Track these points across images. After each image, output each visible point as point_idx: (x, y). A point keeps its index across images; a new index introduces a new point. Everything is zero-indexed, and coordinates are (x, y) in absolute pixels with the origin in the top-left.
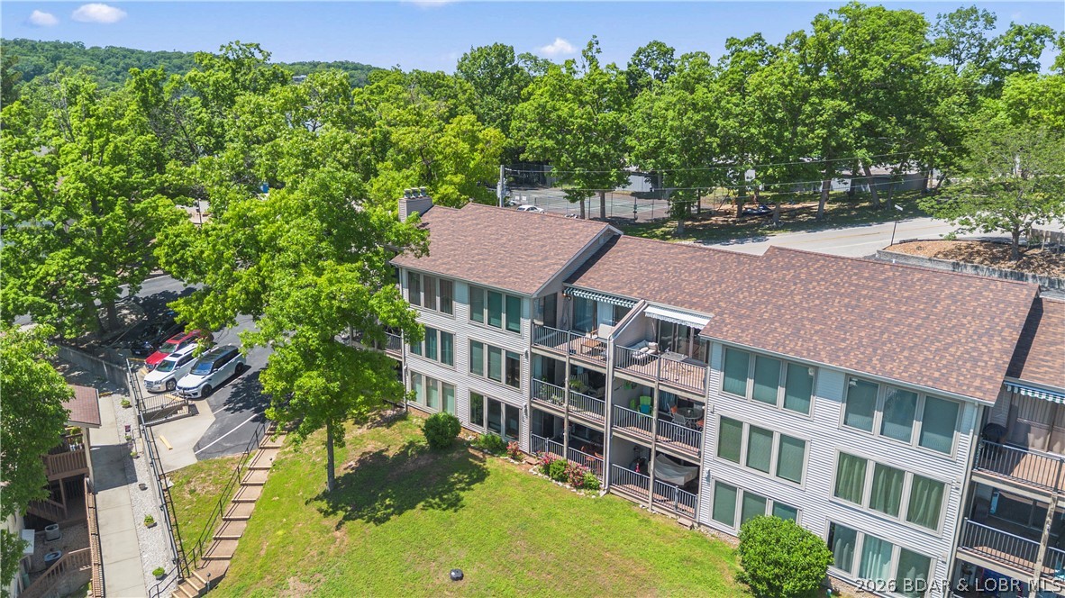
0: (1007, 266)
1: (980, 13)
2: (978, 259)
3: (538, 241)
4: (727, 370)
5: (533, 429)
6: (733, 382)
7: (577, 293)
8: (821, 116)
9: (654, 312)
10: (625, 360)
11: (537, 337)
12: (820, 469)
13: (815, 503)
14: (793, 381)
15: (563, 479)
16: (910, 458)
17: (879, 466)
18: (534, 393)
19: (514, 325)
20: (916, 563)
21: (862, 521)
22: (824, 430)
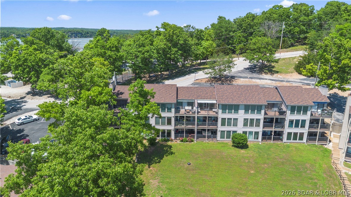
0: (220, 82)
2: (214, 82)
3: (164, 90)
4: (223, 109)
6: (224, 111)
7: (179, 101)
8: (172, 52)
9: (199, 102)
10: (198, 113)
11: (176, 112)
12: (241, 123)
13: (240, 129)
14: (235, 108)
15: (187, 141)
16: (255, 116)
17: (250, 119)
18: (175, 125)
19: (169, 110)
20: (257, 133)
21: (248, 129)
22: (241, 115)
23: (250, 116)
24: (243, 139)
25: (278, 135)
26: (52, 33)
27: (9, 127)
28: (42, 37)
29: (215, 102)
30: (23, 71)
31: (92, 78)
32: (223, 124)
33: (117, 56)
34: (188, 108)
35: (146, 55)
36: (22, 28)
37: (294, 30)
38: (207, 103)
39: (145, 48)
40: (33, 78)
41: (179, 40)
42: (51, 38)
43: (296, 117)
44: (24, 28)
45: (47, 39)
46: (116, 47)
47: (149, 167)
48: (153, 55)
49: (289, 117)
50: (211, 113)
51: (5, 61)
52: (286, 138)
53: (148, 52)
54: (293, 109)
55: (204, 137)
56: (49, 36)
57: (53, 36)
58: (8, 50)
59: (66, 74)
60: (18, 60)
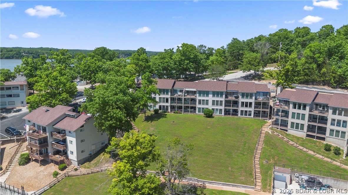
1: (204, 46)
4: (199, 94)
5: (171, 108)
6: (200, 95)
7: (174, 89)
9: (186, 90)
10: (185, 96)
11: (171, 95)
12: (210, 103)
13: (210, 107)
14: (207, 93)
15: (178, 113)
16: (219, 99)
17: (216, 101)
18: (171, 103)
19: (167, 94)
20: (221, 110)
21: (215, 107)
22: (210, 98)
23: (216, 99)
24: (209, 112)
25: (235, 112)
26: (107, 51)
27: (78, 103)
28: (100, 54)
29: (195, 90)
30: (87, 74)
31: (124, 72)
32: (200, 103)
33: (146, 65)
34: (179, 93)
35: (166, 65)
36: (85, 50)
37: (291, 48)
38: (192, 91)
39: (165, 61)
40: (93, 78)
41: (191, 55)
42: (106, 54)
43: (245, 100)
44: (86, 50)
45: (103, 55)
46: (146, 59)
47: (151, 123)
48: (170, 65)
49: (241, 100)
50: (193, 97)
51: (76, 68)
52: (240, 114)
53: (167, 62)
54: (243, 95)
55: (188, 111)
56: (105, 53)
57: (107, 53)
58: (79, 61)
59: (111, 70)
60: (85, 66)
